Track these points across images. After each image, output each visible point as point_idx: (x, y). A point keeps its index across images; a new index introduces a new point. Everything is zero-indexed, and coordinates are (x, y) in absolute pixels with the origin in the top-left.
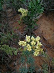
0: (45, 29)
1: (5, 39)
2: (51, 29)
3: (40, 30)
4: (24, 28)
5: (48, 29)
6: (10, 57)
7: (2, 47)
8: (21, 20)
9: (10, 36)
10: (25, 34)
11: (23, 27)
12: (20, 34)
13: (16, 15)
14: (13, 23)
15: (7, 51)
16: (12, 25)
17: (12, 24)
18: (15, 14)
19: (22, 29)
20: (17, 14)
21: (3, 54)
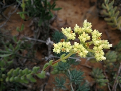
0: (67, 16)
1: (6, 60)
2: (76, 13)
3: (60, 19)
4: (31, 27)
5: (72, 13)
6: (30, 87)
7: (6, 76)
8: (24, 9)
9: (14, 50)
10: (38, 36)
11: (28, 26)
12: (30, 39)
13: (5, 8)
14: (7, 26)
15: (22, 78)
16: (5, 29)
17: (5, 27)
18: (3, 7)
19: (28, 31)
20: (8, 6)
21: (14, 88)
